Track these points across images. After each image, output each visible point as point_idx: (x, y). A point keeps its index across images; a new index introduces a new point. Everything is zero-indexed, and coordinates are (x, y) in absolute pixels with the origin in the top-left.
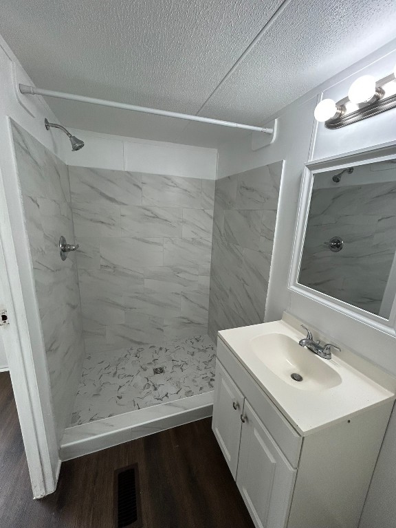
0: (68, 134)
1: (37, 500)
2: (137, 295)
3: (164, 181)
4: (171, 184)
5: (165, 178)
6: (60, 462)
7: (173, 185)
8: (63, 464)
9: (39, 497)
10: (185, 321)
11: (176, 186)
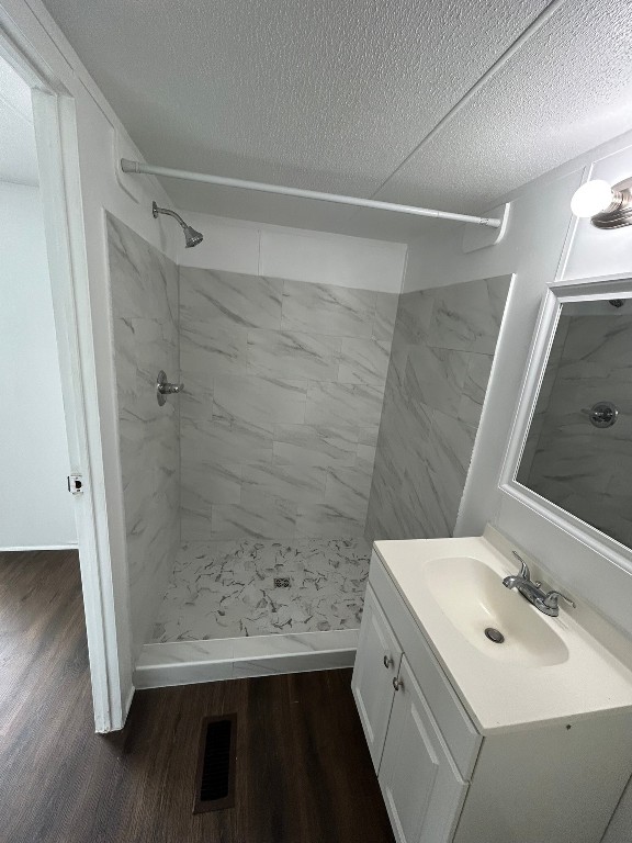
0: (183, 223)
1: (100, 734)
2: (261, 464)
3: (318, 295)
4: (326, 297)
5: (319, 288)
6: (133, 689)
7: (330, 299)
8: (137, 694)
9: (102, 732)
10: (330, 512)
11: (335, 301)
